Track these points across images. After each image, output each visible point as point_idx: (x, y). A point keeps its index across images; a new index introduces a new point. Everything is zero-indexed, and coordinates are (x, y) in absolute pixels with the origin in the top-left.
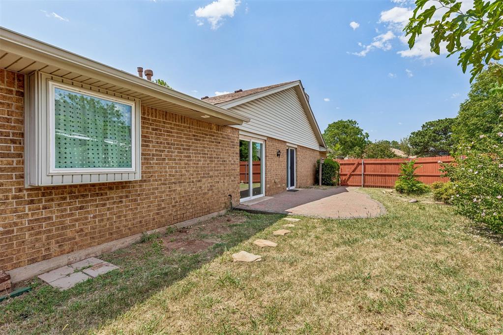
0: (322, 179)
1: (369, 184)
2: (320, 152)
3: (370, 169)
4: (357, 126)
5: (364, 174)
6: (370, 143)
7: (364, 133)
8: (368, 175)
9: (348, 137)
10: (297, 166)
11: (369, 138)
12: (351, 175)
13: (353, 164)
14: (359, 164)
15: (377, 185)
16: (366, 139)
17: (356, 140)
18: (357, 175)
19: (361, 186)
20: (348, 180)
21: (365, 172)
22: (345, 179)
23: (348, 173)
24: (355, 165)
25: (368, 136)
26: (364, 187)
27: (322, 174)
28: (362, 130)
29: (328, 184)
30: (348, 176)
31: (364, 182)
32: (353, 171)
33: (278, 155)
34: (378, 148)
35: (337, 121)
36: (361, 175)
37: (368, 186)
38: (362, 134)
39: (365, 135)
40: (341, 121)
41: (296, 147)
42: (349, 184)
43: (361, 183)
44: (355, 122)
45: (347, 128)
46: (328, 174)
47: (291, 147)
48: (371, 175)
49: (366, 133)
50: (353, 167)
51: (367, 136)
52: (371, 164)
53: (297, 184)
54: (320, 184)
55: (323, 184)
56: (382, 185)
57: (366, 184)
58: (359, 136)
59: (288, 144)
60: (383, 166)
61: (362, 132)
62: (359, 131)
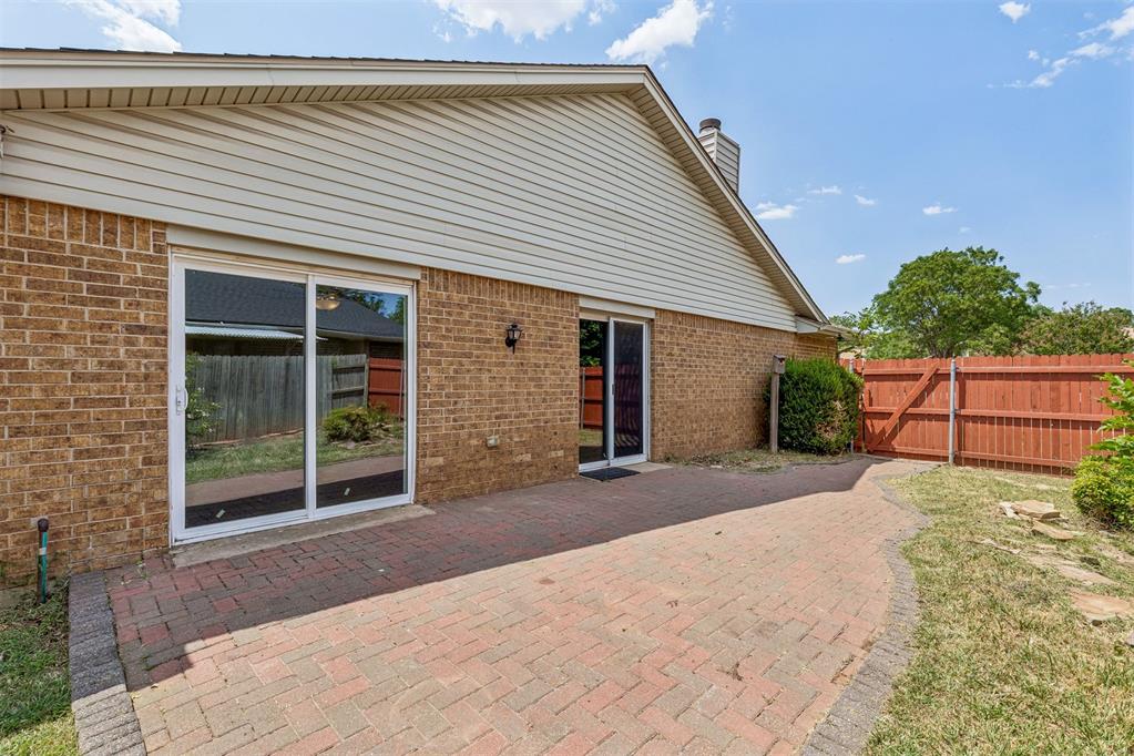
0: (780, 426)
1: (979, 454)
2: (799, 337)
3: (982, 399)
4: (998, 264)
5: (956, 416)
6: (1047, 313)
7: (1022, 284)
8: (975, 419)
9: (967, 297)
10: (653, 382)
11: (1039, 297)
12: (905, 417)
13: (917, 377)
14: (939, 377)
15: (1013, 458)
16: (1029, 302)
17: (992, 304)
18: (930, 417)
19: (945, 459)
20: (894, 434)
21: (962, 405)
22: (883, 431)
23: (896, 410)
24: (924, 381)
25: (1039, 292)
26: (958, 461)
27: (781, 412)
28: (1017, 275)
29: (804, 449)
30: (894, 420)
31: (960, 445)
32: (917, 402)
33: (511, 343)
34: (1071, 326)
35: (930, 254)
36: (945, 418)
37: (973, 462)
38: (1014, 287)
39: (1025, 289)
40: (944, 254)
41: (652, 315)
42: (899, 449)
43: (945, 447)
44: (993, 255)
45: (961, 272)
46: (802, 411)
47: (617, 315)
48: (990, 420)
49: (1031, 284)
50: (914, 388)
51: (1035, 291)
52: (991, 376)
53: (653, 446)
54: (774, 447)
55: (782, 445)
56: (1041, 461)
57: (968, 453)
58: (1005, 294)
59: (583, 303)
60: (1046, 384)
61: (1017, 281)
62: (1008, 279)
